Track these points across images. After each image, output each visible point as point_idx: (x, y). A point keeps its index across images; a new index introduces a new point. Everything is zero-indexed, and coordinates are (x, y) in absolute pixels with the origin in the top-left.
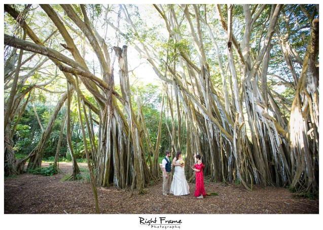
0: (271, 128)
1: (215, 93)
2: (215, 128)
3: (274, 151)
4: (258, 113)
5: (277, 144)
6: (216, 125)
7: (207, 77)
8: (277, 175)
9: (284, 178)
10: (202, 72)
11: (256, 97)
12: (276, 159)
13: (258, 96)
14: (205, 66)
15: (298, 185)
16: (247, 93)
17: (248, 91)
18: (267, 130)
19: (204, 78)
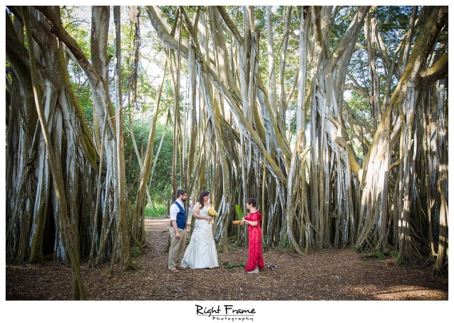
0: (342, 161)
1: (261, 87)
2: (256, 152)
3: (339, 196)
4: (327, 134)
5: (345, 186)
6: (259, 148)
7: (253, 54)
8: (337, 232)
9: (345, 237)
10: (246, 42)
11: (329, 106)
12: (340, 210)
13: (332, 106)
14: (252, 31)
15: (365, 245)
16: (317, 98)
17: (318, 95)
18: (335, 163)
19: (248, 56)
